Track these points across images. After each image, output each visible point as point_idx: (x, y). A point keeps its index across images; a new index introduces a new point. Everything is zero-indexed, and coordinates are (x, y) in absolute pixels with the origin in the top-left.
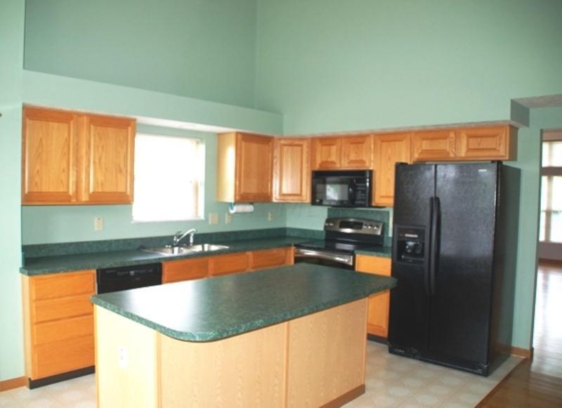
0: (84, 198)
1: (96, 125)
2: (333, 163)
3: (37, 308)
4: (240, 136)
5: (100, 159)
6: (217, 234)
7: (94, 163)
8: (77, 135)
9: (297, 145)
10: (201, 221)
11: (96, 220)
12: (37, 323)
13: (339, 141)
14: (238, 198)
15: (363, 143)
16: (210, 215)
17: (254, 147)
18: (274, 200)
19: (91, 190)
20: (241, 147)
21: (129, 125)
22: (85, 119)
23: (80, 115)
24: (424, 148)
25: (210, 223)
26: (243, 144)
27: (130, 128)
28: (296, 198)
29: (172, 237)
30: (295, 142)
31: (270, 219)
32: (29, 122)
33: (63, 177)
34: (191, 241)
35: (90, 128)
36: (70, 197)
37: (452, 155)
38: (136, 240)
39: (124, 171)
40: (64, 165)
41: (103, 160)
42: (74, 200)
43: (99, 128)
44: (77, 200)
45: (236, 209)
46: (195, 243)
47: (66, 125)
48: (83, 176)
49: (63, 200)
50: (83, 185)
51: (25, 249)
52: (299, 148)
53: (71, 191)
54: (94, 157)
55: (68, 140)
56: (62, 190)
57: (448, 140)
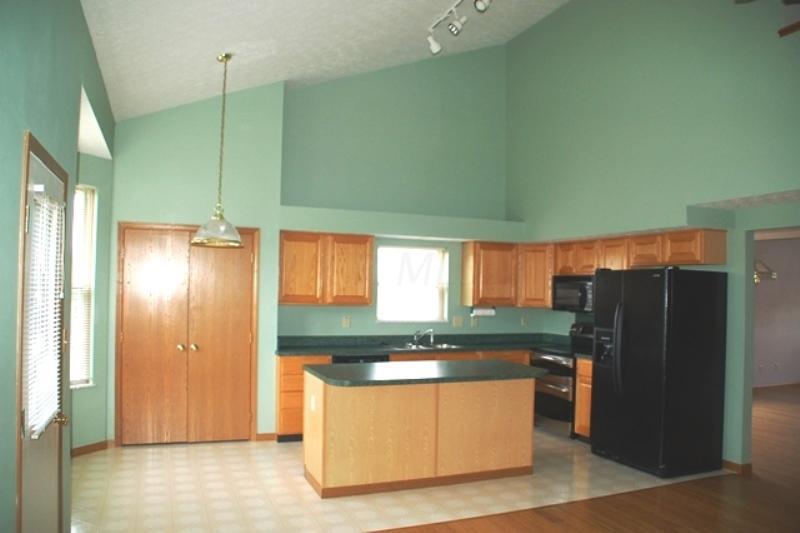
0: (329, 300)
1: (338, 242)
2: (570, 268)
3: (285, 380)
4: (478, 245)
5: (342, 270)
6: (460, 336)
7: (337, 272)
8: (324, 251)
9: (540, 251)
10: (444, 323)
11: (344, 319)
12: (285, 392)
13: (575, 246)
14: (476, 302)
15: (591, 248)
16: (454, 318)
17: (495, 254)
18: (519, 305)
19: (335, 294)
20: (479, 255)
21: (367, 241)
22: (330, 238)
23: (325, 235)
24: (638, 253)
25: (454, 324)
26: (482, 252)
27: (368, 244)
28: (539, 303)
29: (413, 337)
30: (538, 248)
31: (522, 323)
32: (285, 242)
33: (312, 284)
34: (432, 340)
35: (333, 245)
36: (317, 300)
37: (660, 260)
38: (379, 337)
39: (363, 278)
40: (313, 274)
41: (345, 271)
42: (320, 301)
43: (341, 245)
44: (323, 301)
45: (476, 312)
46: (436, 342)
47: (313, 244)
48: (328, 282)
49: (311, 301)
50: (328, 289)
51: (280, 339)
52: (542, 254)
53: (318, 295)
54: (338, 267)
55: (316, 256)
56: (311, 294)
57: (655, 245)
